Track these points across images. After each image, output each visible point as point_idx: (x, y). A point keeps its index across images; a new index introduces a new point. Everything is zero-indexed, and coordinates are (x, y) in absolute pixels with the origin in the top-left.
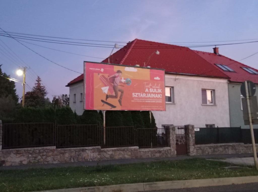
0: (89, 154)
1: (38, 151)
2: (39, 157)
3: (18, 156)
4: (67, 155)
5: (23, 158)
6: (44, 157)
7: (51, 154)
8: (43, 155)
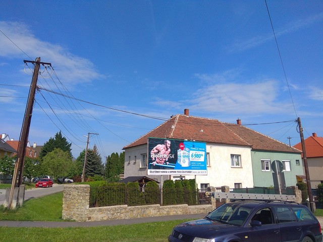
0: (152, 211)
1: (114, 209)
2: (115, 214)
3: (101, 213)
4: (135, 212)
5: (103, 215)
6: (119, 214)
7: (123, 211)
8: (118, 212)
